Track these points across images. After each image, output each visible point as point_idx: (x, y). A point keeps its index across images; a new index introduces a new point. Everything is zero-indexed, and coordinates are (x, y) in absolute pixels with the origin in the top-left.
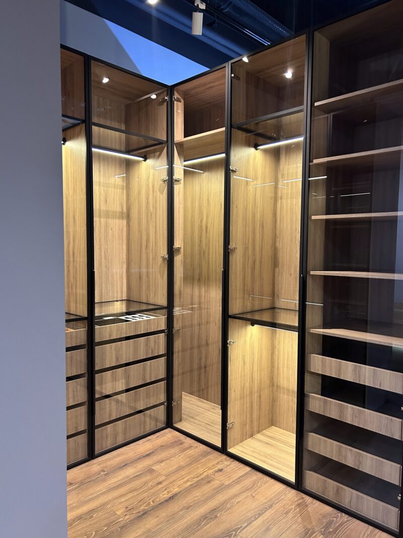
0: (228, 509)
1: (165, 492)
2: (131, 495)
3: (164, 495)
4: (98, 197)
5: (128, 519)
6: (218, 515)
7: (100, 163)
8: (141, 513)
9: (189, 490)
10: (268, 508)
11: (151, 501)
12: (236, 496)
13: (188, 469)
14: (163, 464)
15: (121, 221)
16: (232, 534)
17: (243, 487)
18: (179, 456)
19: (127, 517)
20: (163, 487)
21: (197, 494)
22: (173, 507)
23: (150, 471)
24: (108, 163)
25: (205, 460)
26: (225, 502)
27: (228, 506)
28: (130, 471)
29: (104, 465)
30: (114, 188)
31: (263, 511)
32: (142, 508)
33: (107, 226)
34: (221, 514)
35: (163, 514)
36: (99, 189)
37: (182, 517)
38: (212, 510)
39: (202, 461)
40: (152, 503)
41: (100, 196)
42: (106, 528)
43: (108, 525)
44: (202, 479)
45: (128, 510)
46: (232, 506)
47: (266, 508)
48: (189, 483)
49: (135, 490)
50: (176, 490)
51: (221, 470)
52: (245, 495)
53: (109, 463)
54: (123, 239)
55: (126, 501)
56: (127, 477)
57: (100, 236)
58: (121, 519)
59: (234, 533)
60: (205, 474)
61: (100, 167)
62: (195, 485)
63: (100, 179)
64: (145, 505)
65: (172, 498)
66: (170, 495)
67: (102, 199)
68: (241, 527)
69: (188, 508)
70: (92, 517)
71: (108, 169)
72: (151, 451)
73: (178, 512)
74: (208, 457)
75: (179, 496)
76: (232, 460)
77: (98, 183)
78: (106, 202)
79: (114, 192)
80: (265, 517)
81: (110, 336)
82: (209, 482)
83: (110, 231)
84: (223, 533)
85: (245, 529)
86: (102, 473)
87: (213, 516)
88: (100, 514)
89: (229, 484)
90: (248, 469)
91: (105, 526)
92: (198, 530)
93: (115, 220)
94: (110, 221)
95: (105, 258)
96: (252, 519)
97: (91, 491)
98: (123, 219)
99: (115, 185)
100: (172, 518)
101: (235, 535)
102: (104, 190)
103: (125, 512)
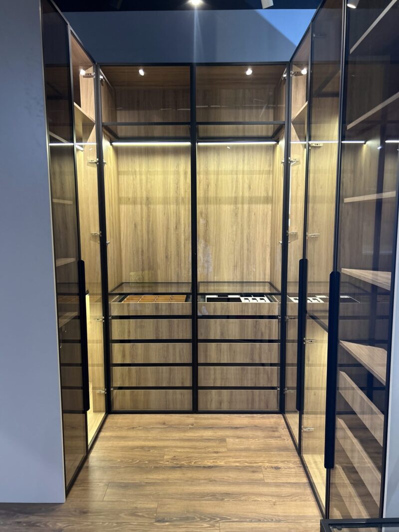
0: (240, 500)
1: (212, 461)
2: (188, 450)
3: (208, 462)
4: (241, 184)
5: (166, 464)
6: (226, 500)
7: (244, 153)
8: (178, 466)
9: (229, 469)
10: (274, 520)
11: (194, 461)
12: (261, 495)
13: (251, 453)
14: (237, 440)
15: (266, 206)
16: (215, 519)
17: (277, 492)
18: (258, 440)
19: (167, 463)
20: (215, 457)
21: (233, 475)
22: (202, 474)
23: (222, 440)
24: (253, 152)
25: (276, 453)
26: (245, 494)
27: (243, 498)
28: (208, 434)
29: (198, 421)
30: (260, 174)
31: (266, 520)
32: (183, 462)
33: (249, 211)
34: (229, 500)
35: (190, 474)
36: (243, 177)
37: (200, 484)
38: (226, 494)
39: (272, 453)
40: (193, 463)
41: (243, 184)
42: (147, 462)
43: (149, 461)
44: (252, 467)
45: (174, 459)
46: (246, 500)
47: (273, 520)
48: (238, 464)
49: (195, 448)
50: (222, 463)
51: (277, 468)
52: (270, 498)
53: (203, 421)
54: (267, 223)
55: (181, 452)
56: (202, 437)
57: (242, 221)
58: (162, 462)
59: (219, 519)
60: (260, 464)
61: (244, 157)
62: (240, 468)
63: (244, 167)
64: (187, 461)
65: (210, 467)
66: (212, 465)
67: (246, 186)
68: (230, 519)
69: (211, 481)
70: (149, 451)
71: (253, 157)
72: (242, 426)
73: (202, 479)
74: (281, 453)
75: (218, 468)
76: (301, 465)
77: (241, 172)
78: (250, 189)
79: (259, 179)
80: (260, 526)
81: (214, 312)
82: (254, 472)
83: (253, 217)
84: (209, 514)
85: (230, 523)
86: (190, 426)
87: (220, 498)
88: (156, 452)
89: (268, 483)
90: (305, 480)
91: (147, 461)
92: (196, 500)
93: (259, 205)
94: (253, 206)
95: (247, 241)
96: (248, 520)
97: (169, 434)
98: (268, 203)
99: (260, 171)
100: (192, 482)
101: (217, 522)
102: (247, 178)
103: (169, 459)
